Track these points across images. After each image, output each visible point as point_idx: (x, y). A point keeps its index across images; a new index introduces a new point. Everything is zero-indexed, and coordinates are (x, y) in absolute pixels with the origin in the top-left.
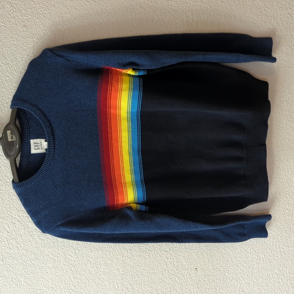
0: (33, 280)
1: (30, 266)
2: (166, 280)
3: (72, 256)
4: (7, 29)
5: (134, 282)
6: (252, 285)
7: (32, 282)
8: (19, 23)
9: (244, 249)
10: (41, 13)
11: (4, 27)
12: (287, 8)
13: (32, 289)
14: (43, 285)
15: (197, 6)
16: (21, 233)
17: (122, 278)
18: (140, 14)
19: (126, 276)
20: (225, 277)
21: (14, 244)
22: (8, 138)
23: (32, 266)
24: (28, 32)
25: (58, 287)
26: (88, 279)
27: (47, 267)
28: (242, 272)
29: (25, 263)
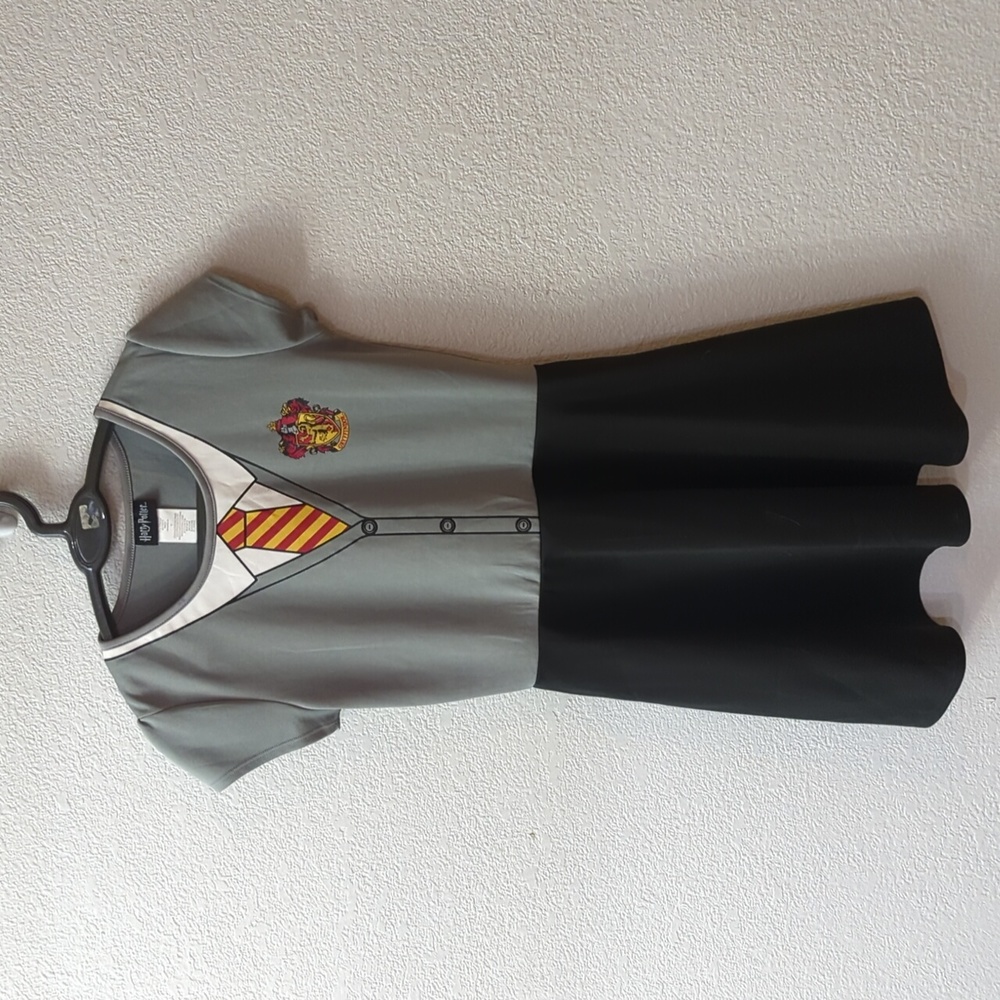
0: (138, 851)
1: (131, 817)
2: (457, 860)
4: (81, 269)
5: (380, 862)
6: (674, 879)
7: (137, 856)
8: (108, 253)
9: (652, 788)
10: (161, 229)
11: (74, 263)
12: (760, 202)
13: (137, 873)
14: (161, 863)
15: (534, 202)
16: (112, 741)
17: (350, 852)
18: (395, 225)
19: (360, 849)
20: (605, 857)
21: (95, 766)
22: (83, 521)
23: (137, 817)
24: (130, 274)
25: (197, 870)
26: (268, 852)
27: (172, 822)
28: (647, 845)
29: (119, 812)
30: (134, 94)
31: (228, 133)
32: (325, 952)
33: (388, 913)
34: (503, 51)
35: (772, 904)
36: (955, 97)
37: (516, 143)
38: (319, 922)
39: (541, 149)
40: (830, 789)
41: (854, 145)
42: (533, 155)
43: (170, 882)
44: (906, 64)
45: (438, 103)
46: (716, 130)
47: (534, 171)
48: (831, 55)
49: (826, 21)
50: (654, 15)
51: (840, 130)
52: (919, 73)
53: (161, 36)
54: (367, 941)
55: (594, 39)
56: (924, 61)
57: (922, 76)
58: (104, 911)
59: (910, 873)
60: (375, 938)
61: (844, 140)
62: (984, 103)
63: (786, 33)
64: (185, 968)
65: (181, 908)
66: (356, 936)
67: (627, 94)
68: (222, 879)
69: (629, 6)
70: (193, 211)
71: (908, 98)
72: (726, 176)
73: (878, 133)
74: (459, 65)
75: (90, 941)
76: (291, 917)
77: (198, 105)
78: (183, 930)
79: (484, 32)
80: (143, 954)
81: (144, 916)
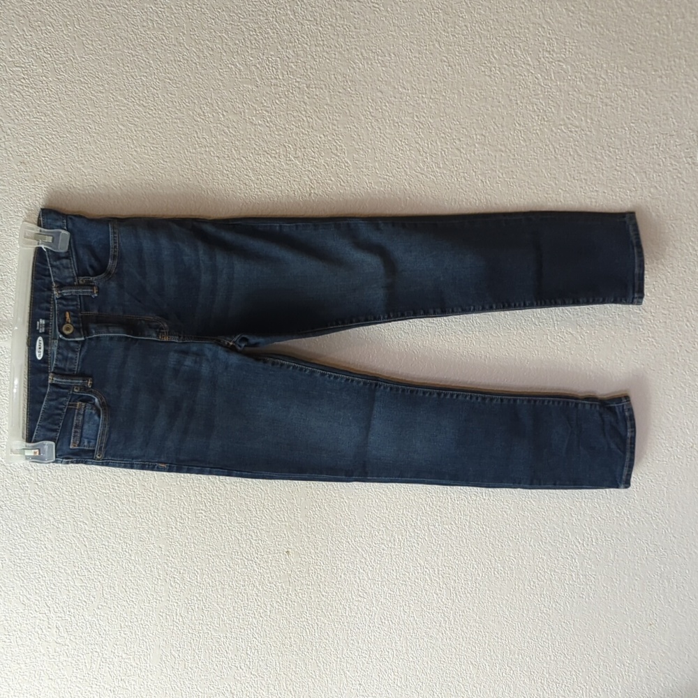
0: (24, 558)
1: (18, 535)
2: (237, 568)
3: (86, 524)
5: (186, 569)
6: (380, 583)
7: (22, 561)
8: (13, 158)
9: (367, 523)
10: (49, 142)
12: (453, 139)
13: (22, 572)
14: (38, 566)
15: (303, 134)
16: (7, 484)
17: (166, 561)
18: (209, 145)
19: (172, 559)
20: (335, 568)
23: (23, 535)
24: (27, 172)
25: (62, 571)
26: (110, 560)
27: (46, 539)
28: (363, 560)
29: (11, 532)
30: (33, 50)
31: (97, 79)
32: (147, 627)
33: (190, 602)
34: (285, 31)
35: (443, 600)
36: (584, 74)
37: (292, 93)
38: (143, 607)
39: (308, 98)
40: (484, 527)
41: (517, 104)
42: (304, 103)
43: (44, 578)
44: (553, 51)
45: (240, 64)
46: (426, 90)
47: (304, 113)
48: (504, 43)
49: (502, 20)
50: (388, 11)
51: (508, 93)
52: (562, 57)
53: (53, 11)
54: (175, 620)
55: (346, 25)
56: (565, 49)
57: (564, 59)
59: (534, 582)
60: (181, 618)
61: (511, 100)
62: (604, 79)
63: (475, 27)
64: (53, 635)
65: (51, 596)
66: (168, 617)
67: (368, 63)
68: (79, 577)
69: (371, 4)
70: (72, 131)
71: (554, 73)
72: (431, 121)
73: (533, 96)
74: (255, 39)
76: (125, 603)
77: (77, 60)
78: (52, 611)
79: (273, 17)
80: (25, 625)
81: (26, 601)
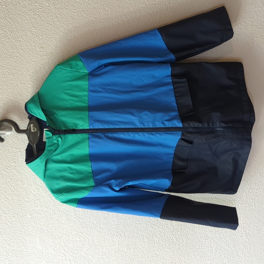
0: (53, 229)
1: (50, 218)
2: (149, 229)
3: (80, 212)
4: (29, 50)
5: (126, 230)
6: (214, 233)
7: (52, 230)
8: (37, 45)
10: (53, 37)
11: (27, 49)
13: (52, 235)
14: (59, 232)
16: (43, 195)
17: (116, 227)
19: (119, 226)
20: (193, 227)
21: (38, 203)
22: (32, 129)
23: (52, 219)
24: (44, 52)
25: (70, 234)
26: (91, 228)
27: (62, 220)
29: (46, 217)
31: (73, 7)
33: (128, 245)
35: (244, 239)
38: (108, 249)
40: (261, 204)
43: (62, 238)
54: (122, 254)
58: (43, 247)
60: (125, 253)
65: (66, 245)
66: (119, 252)
68: (78, 236)
70: (63, 31)
75: (39, 256)
76: (99, 247)
78: (67, 252)
80: (55, 259)
81: (55, 248)
